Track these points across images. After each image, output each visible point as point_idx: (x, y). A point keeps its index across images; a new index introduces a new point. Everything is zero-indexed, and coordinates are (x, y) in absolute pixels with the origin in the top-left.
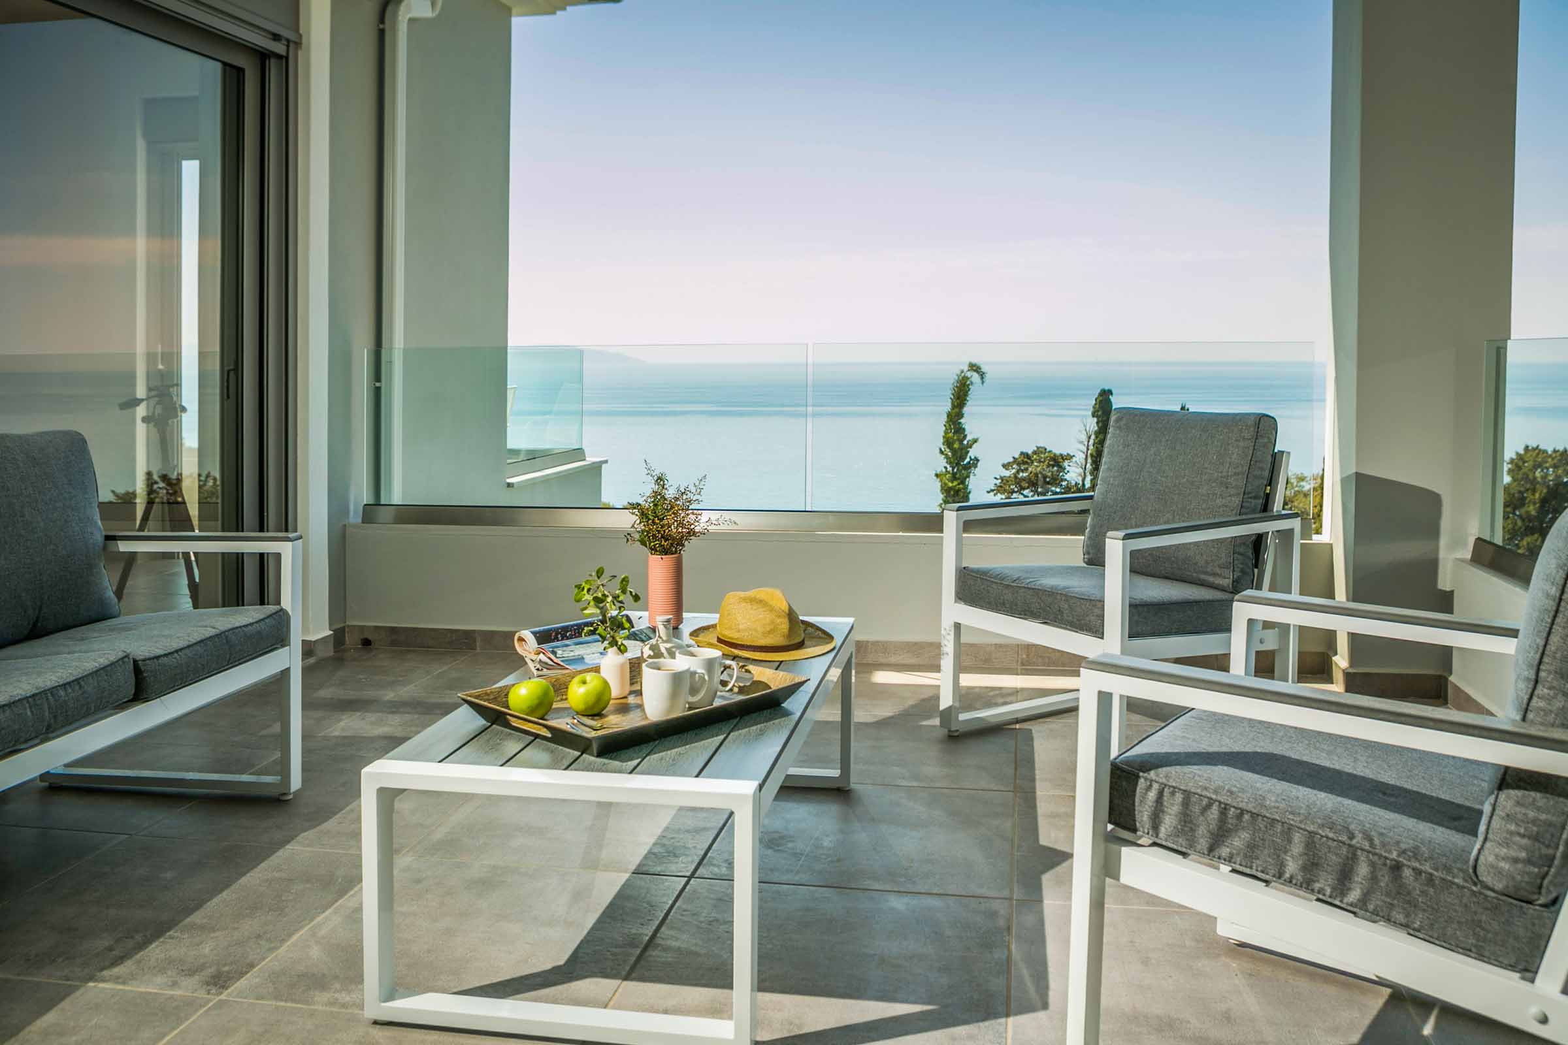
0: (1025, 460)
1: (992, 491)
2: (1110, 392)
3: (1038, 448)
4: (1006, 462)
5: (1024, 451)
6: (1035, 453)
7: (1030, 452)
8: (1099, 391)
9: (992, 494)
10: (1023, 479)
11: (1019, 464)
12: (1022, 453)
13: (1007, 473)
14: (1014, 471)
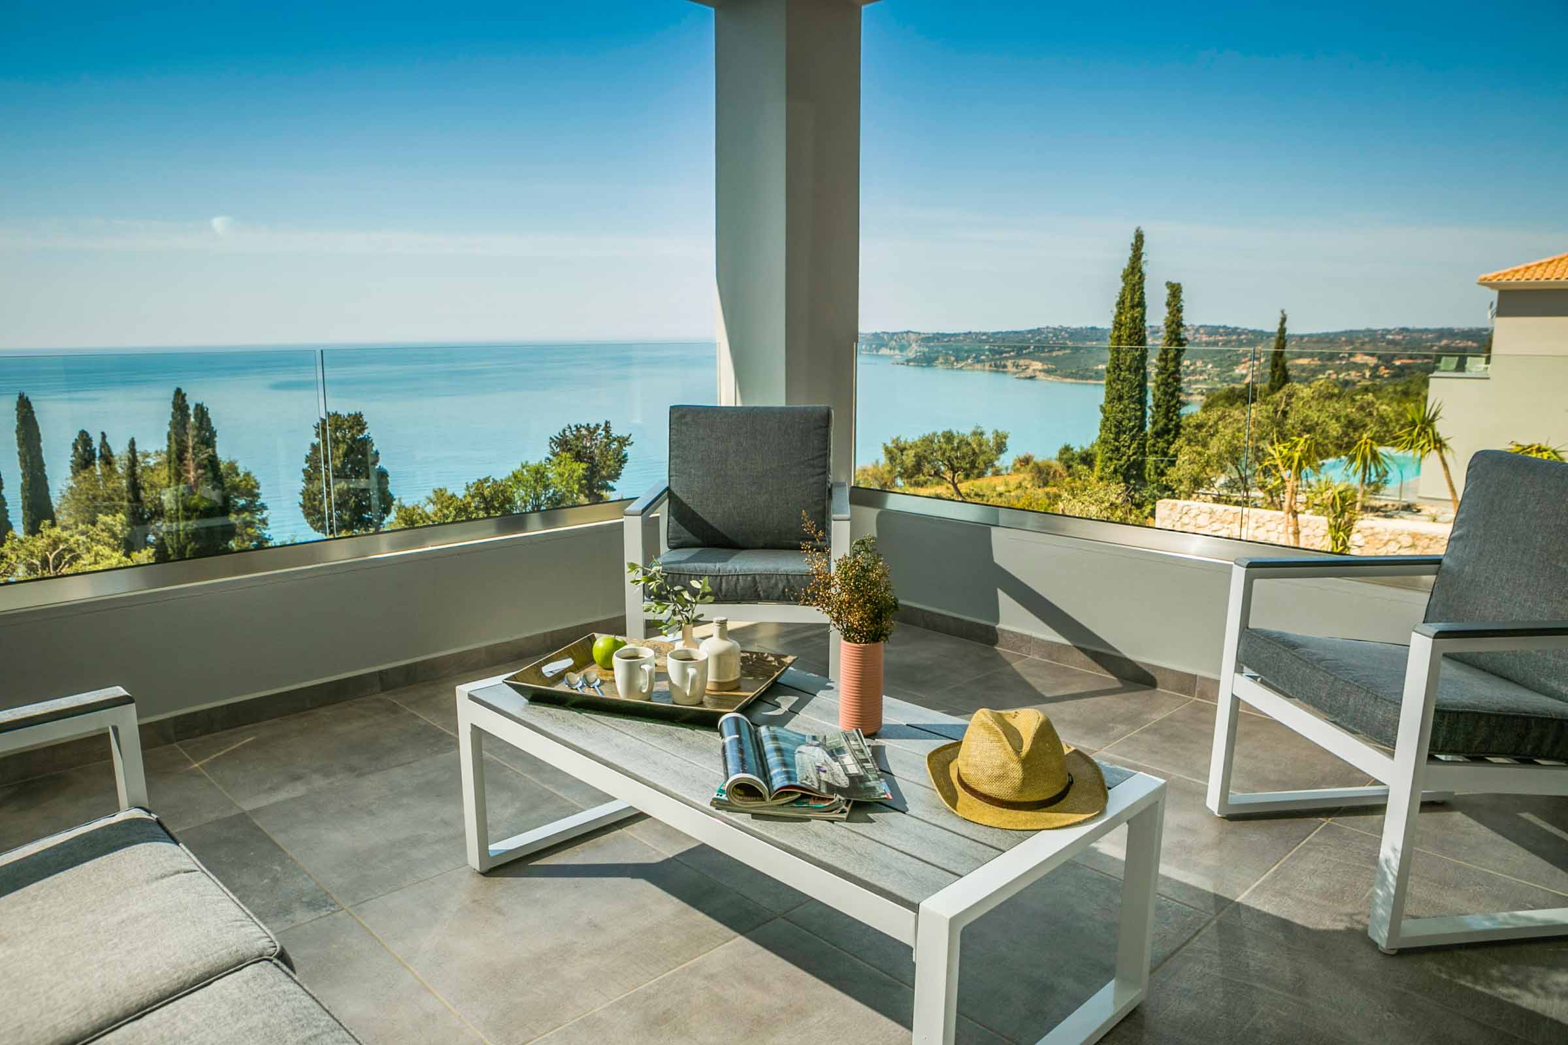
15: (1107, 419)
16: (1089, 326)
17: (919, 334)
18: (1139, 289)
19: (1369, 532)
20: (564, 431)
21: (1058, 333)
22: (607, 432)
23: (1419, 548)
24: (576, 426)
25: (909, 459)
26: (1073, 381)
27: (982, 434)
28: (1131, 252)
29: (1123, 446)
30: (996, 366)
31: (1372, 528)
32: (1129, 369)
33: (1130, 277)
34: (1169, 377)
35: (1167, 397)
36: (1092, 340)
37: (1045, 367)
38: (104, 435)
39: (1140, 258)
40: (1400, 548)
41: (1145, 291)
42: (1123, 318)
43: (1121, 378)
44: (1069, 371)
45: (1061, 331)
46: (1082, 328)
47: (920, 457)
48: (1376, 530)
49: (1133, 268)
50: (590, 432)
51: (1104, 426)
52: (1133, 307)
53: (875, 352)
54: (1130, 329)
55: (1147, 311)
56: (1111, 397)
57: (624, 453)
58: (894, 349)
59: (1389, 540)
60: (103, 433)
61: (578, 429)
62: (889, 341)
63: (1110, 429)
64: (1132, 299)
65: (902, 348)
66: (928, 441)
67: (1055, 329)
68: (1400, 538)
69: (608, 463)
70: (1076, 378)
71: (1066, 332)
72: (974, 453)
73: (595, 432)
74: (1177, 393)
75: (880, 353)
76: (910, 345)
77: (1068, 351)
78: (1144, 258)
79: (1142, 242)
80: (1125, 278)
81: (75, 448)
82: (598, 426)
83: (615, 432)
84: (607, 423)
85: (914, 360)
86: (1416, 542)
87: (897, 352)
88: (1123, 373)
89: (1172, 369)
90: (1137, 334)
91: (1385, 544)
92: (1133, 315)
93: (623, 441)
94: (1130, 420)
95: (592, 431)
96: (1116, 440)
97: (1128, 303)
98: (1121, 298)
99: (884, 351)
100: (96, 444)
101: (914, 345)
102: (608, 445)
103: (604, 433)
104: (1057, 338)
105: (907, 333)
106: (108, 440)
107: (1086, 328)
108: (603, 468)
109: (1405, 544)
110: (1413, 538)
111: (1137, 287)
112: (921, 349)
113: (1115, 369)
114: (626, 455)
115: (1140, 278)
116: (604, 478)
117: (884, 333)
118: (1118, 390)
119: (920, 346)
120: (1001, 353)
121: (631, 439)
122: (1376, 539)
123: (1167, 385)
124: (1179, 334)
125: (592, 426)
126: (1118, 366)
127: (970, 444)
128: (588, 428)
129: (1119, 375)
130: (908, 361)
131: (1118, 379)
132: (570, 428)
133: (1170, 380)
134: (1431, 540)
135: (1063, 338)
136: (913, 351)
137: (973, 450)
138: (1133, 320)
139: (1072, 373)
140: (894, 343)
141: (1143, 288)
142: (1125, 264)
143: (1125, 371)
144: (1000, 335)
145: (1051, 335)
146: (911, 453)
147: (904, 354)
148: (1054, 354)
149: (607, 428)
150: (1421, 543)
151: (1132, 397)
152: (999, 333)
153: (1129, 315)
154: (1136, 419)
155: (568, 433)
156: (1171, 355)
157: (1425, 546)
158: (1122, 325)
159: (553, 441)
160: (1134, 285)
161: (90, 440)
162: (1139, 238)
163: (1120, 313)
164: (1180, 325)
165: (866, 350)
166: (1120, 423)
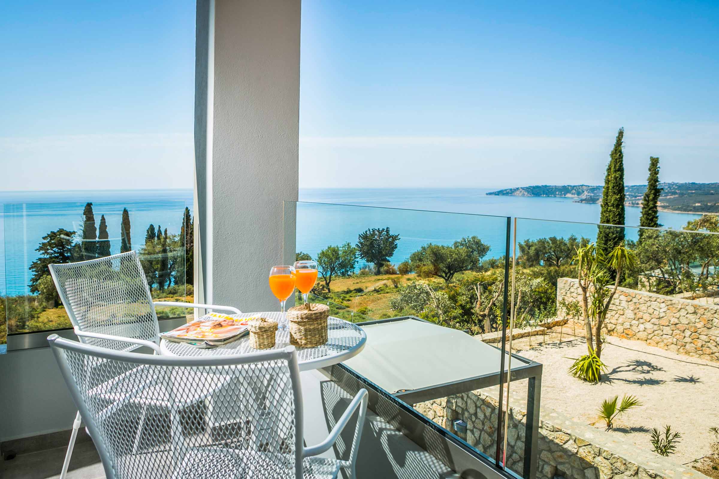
0: (53, 235)
1: (38, 249)
2: (91, 204)
3: (60, 229)
4: (44, 236)
5: (53, 231)
6: (58, 231)
7: (56, 231)
8: (86, 204)
9: (38, 251)
10: (53, 243)
11: (50, 237)
12: (52, 232)
13: (46, 241)
14: (48, 240)
15: (601, 232)
16: (691, 182)
17: (589, 186)
18: (619, 161)
19: (669, 303)
20: (366, 232)
21: (671, 186)
22: (387, 233)
23: (698, 314)
24: (373, 229)
25: (532, 251)
26: (679, 212)
27: (575, 239)
28: (616, 141)
29: (610, 247)
30: (633, 204)
31: (671, 300)
32: (613, 205)
33: (614, 155)
34: (649, 210)
35: (649, 221)
36: (692, 190)
37: (663, 204)
38: (160, 227)
39: (621, 144)
40: (687, 314)
41: (623, 162)
42: (610, 177)
43: (608, 210)
44: (677, 207)
45: (673, 185)
46: (686, 183)
47: (538, 251)
48: (673, 302)
49: (616, 150)
50: (379, 232)
51: (599, 236)
52: (615, 171)
53: (563, 196)
54: (614, 183)
55: (625, 173)
56: (603, 221)
57: (395, 243)
58: (574, 194)
59: (681, 309)
60: (159, 226)
61: (373, 231)
62: (571, 190)
63: (602, 238)
64: (615, 167)
65: (579, 194)
66: (542, 242)
67: (669, 184)
68: (687, 307)
69: (386, 248)
70: (681, 211)
71: (676, 185)
72: (569, 250)
73: (382, 233)
74: (654, 219)
75: (566, 196)
76: (583, 192)
77: (677, 196)
78: (623, 144)
79: (622, 136)
80: (612, 155)
81: (148, 232)
82: (383, 230)
83: (391, 233)
84: (387, 228)
85: (585, 200)
86: (697, 311)
87: (576, 196)
88: (609, 208)
89: (651, 206)
90: (617, 186)
91: (679, 311)
92: (615, 176)
93: (395, 238)
94: (613, 233)
95: (380, 232)
96: (605, 244)
97: (612, 169)
98: (609, 166)
99: (569, 195)
100: (156, 231)
101: (585, 192)
102: (387, 239)
103: (386, 233)
104: (670, 189)
105: (582, 186)
106: (161, 229)
107: (689, 183)
108: (383, 250)
109: (690, 311)
110: (695, 308)
111: (618, 160)
112: (590, 194)
113: (605, 205)
114: (396, 245)
115: (620, 155)
116: (384, 255)
117: (568, 186)
118: (607, 217)
119: (589, 193)
120: (636, 197)
121: (399, 237)
122: (673, 307)
123: (648, 214)
124: (657, 186)
125: (381, 229)
126: (607, 203)
127: (566, 245)
128: (378, 231)
129: (607, 208)
130: (582, 201)
131: (607, 211)
132: (369, 230)
133: (650, 212)
134: (705, 310)
135: (674, 188)
136: (585, 195)
137: (568, 248)
138: (616, 178)
139: (679, 208)
140: (574, 191)
141: (622, 161)
142: (612, 148)
143: (611, 206)
144: (635, 187)
145: (667, 187)
146: (533, 248)
147: (580, 197)
148: (668, 197)
149: (388, 231)
150: (699, 312)
151: (615, 221)
152: (635, 186)
153: (613, 176)
154: (617, 233)
155: (368, 233)
156: (651, 198)
157: (702, 313)
158: (609, 181)
159: (361, 236)
160: (616, 159)
161: (154, 229)
162: (621, 134)
163: (609, 175)
164: (656, 180)
165: (558, 194)
166: (608, 235)
